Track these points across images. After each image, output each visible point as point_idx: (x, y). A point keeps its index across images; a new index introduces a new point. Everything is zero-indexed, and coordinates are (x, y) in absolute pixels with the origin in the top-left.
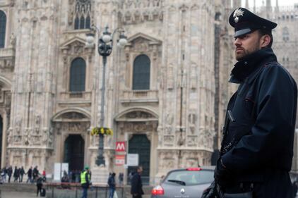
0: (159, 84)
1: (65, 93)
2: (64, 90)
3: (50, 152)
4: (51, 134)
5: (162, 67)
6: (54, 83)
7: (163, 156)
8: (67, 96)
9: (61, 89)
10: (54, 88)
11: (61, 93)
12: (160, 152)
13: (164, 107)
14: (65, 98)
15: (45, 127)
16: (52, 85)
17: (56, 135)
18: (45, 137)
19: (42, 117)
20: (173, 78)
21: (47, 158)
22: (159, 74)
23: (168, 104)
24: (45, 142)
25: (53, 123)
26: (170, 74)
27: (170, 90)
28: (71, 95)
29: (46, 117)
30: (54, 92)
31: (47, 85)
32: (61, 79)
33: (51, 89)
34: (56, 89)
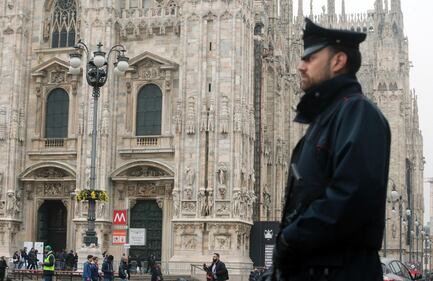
0: (174, 126)
1: (40, 140)
2: (37, 136)
3: (17, 225)
4: (18, 199)
5: (179, 103)
6: (23, 124)
7: (180, 231)
8: (42, 144)
9: (32, 133)
10: (22, 132)
11: (33, 140)
12: (176, 226)
13: (182, 159)
14: (38, 148)
15: (10, 189)
16: (19, 128)
17: (27, 202)
18: (10, 204)
19: (6, 174)
20: (195, 119)
21: (13, 235)
22: (174, 112)
23: (187, 156)
24: (10, 211)
25: (21, 184)
26: (190, 112)
27: (191, 134)
28: (48, 144)
29: (11, 175)
30: (22, 138)
31: (13, 129)
32: (32, 121)
33: (19, 134)
34: (26, 135)
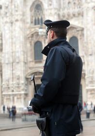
0: (84, 52)
1: (32, 61)
2: (31, 60)
3: (26, 95)
4: (26, 85)
5: (85, 43)
6: (26, 56)
7: (89, 93)
8: (34, 63)
9: (30, 59)
10: (26, 59)
11: (30, 62)
12: (88, 91)
13: (88, 65)
14: (32, 65)
15: (22, 81)
16: (24, 58)
17: (29, 86)
18: (23, 87)
19: (20, 76)
20: (92, 48)
21: (25, 99)
22: (83, 47)
23: (90, 63)
24: (23, 90)
25: (27, 79)
26: (90, 46)
27: (91, 55)
28: (36, 62)
29: (22, 76)
30: (26, 61)
31: (22, 58)
32: (29, 54)
33: (24, 60)
34: (27, 60)
